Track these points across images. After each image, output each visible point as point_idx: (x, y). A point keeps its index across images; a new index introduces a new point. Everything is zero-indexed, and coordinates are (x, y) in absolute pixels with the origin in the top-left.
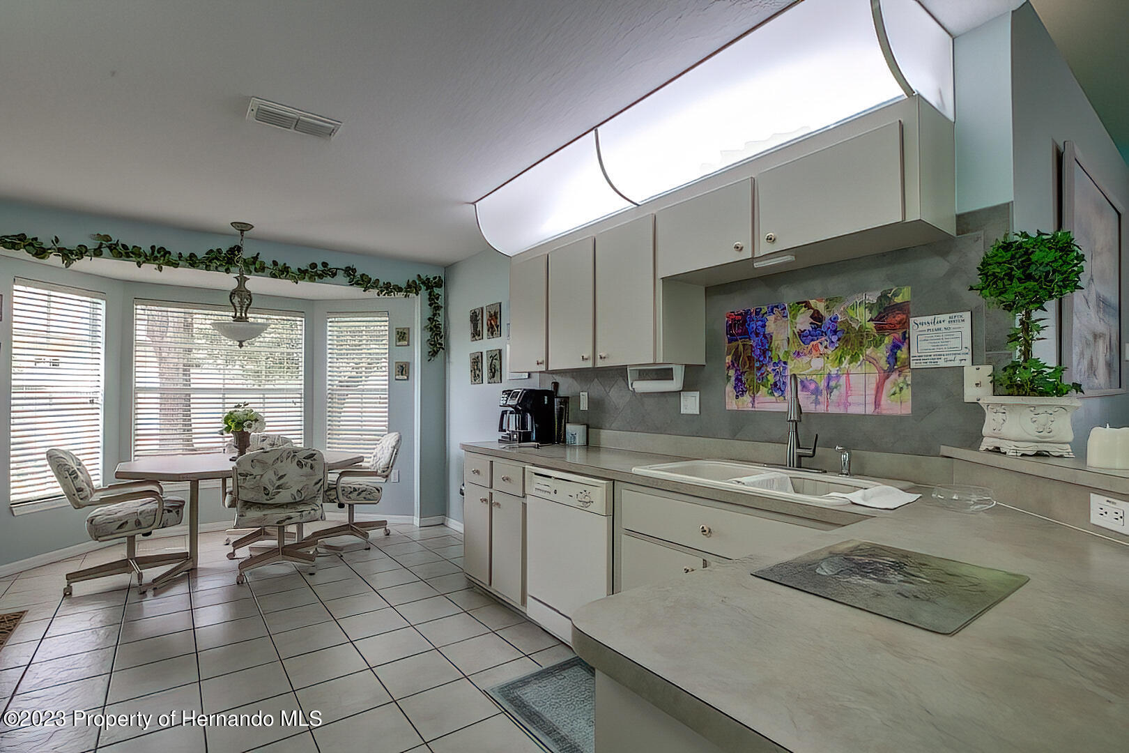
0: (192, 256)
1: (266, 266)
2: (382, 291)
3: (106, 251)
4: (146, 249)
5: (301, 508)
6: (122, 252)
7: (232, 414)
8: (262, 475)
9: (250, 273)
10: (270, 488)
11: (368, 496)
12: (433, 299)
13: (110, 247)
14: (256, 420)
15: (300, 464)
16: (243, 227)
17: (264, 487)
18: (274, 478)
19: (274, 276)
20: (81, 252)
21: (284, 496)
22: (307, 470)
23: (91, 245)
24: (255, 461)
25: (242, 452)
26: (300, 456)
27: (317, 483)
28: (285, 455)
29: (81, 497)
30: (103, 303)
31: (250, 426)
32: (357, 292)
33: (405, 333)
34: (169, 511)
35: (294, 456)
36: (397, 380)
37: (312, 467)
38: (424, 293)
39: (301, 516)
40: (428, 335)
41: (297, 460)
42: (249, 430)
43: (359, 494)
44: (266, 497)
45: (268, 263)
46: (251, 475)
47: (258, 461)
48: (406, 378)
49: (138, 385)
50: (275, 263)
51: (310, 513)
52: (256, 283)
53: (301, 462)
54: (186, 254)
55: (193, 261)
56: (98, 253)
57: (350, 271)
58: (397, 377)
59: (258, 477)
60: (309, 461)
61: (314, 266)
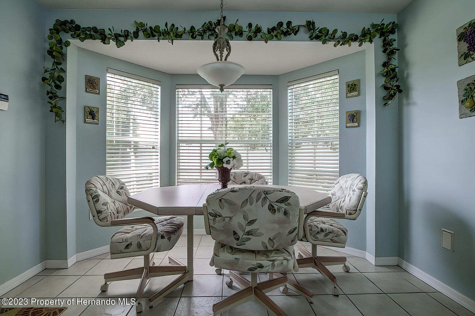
1: (243, 30)
2: (339, 42)
3: (140, 33)
5: (273, 256)
6: (149, 32)
7: (216, 151)
8: (231, 218)
9: (232, 39)
10: (240, 234)
11: (335, 239)
12: (386, 44)
13: (142, 30)
14: (234, 157)
15: (271, 208)
17: (234, 231)
18: (244, 223)
19: (250, 39)
20: (126, 35)
21: (254, 243)
22: (279, 215)
24: (223, 201)
25: (224, 186)
26: (273, 198)
27: (291, 232)
28: (254, 196)
29: (100, 218)
30: (160, 87)
31: (228, 162)
33: (355, 85)
34: (163, 237)
35: (265, 198)
36: (347, 127)
37: (286, 213)
38: (378, 40)
39: (273, 265)
40: (382, 81)
41: (268, 203)
42: (229, 166)
43: (326, 235)
44: (236, 242)
46: (220, 216)
47: (227, 201)
48: (357, 124)
49: (180, 138)
50: (250, 24)
51: (282, 263)
53: (272, 206)
55: (193, 34)
56: (136, 35)
57: (310, 26)
58: (348, 125)
59: (227, 220)
60: (283, 205)
61: (280, 23)
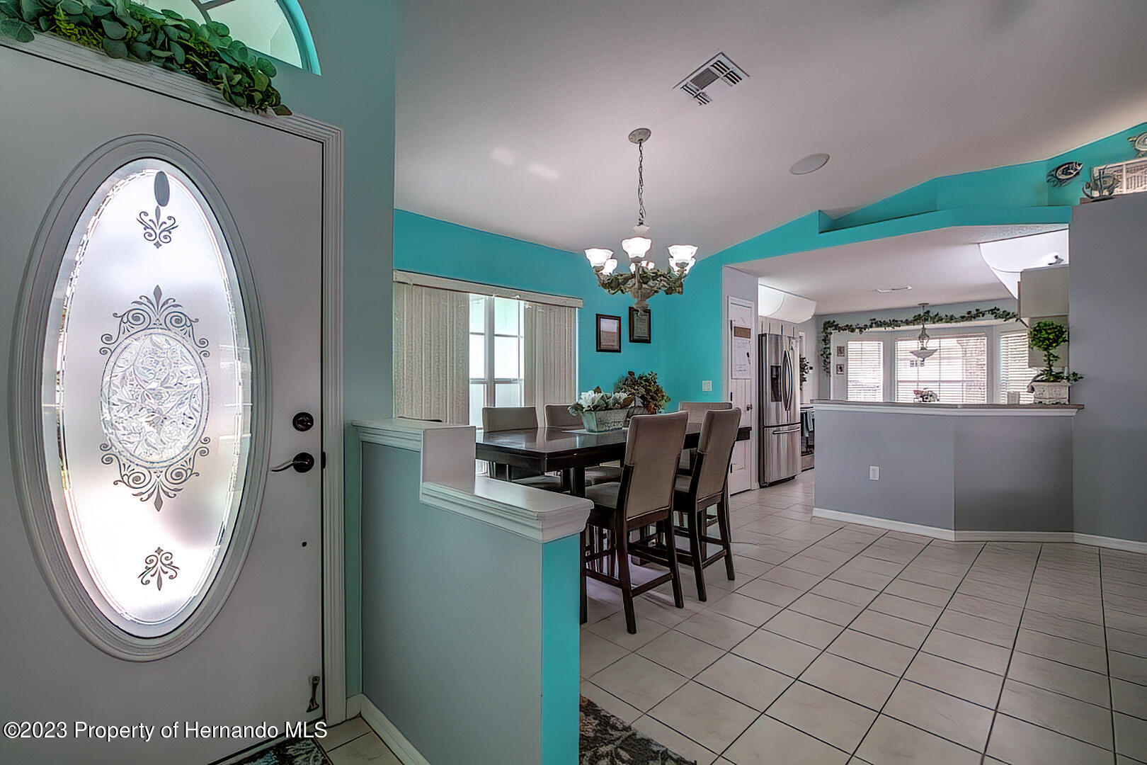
0: (907, 320)
3: (874, 325)
4: (887, 321)
6: (879, 324)
13: (875, 323)
16: (923, 305)
20: (866, 327)
23: (869, 324)
30: (882, 343)
32: (1000, 321)
45: (944, 316)
50: (946, 316)
52: (929, 326)
54: (904, 320)
55: (907, 323)
56: (871, 327)
57: (993, 311)
61: (969, 313)
